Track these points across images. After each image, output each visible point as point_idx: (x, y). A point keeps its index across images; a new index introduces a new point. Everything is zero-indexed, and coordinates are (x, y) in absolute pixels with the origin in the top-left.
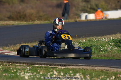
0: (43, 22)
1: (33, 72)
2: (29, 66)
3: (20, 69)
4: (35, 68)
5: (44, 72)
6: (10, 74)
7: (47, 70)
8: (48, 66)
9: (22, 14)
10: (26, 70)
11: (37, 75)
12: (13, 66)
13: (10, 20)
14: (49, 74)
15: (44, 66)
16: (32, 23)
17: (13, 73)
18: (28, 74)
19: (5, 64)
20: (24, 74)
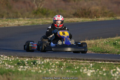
0: (107, 19)
1: (96, 68)
2: (92, 63)
3: (83, 66)
4: (98, 65)
5: (107, 68)
6: (73, 71)
7: (111, 66)
8: (112, 62)
9: (87, 11)
10: (89, 67)
11: (100, 72)
12: (77, 63)
13: (75, 17)
14: (112, 71)
15: (107, 62)
16: (97, 20)
17: (76, 70)
18: (91, 71)
19: (68, 61)
20: (87, 70)
